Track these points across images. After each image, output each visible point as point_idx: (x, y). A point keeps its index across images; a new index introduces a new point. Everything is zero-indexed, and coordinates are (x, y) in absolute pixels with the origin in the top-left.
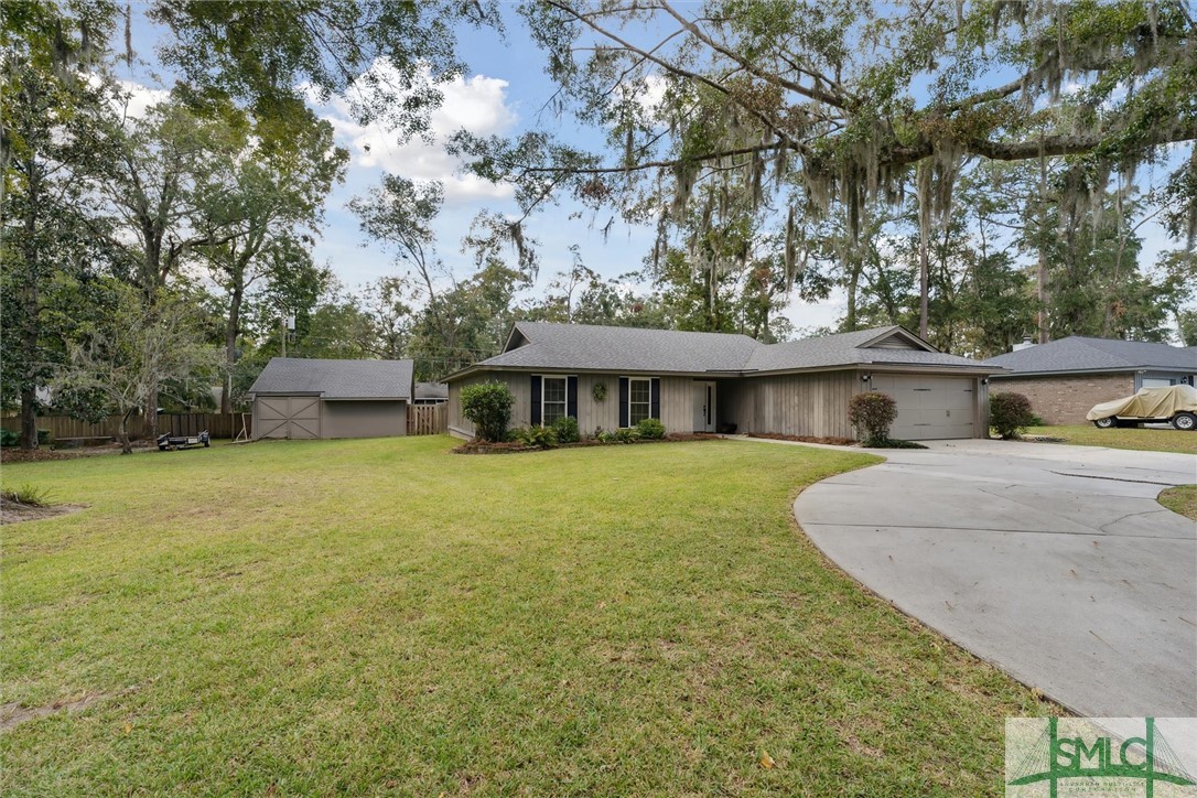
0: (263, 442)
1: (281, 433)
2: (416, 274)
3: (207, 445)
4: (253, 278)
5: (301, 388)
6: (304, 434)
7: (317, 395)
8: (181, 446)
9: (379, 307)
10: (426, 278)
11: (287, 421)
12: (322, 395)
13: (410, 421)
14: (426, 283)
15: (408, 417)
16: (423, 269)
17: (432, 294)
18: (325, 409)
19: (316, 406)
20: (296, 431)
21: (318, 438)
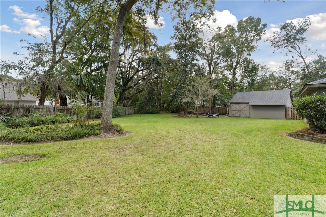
0: (232, 117)
1: (237, 115)
2: (296, 57)
3: (218, 117)
4: (238, 71)
5: (244, 101)
6: (244, 115)
7: (248, 103)
8: (211, 116)
9: (284, 73)
10: (302, 57)
11: (240, 111)
12: (250, 103)
13: (287, 113)
14: (302, 59)
15: (286, 112)
16: (300, 54)
17: (305, 63)
18: (251, 108)
19: (248, 107)
20: (242, 115)
21: (249, 117)
